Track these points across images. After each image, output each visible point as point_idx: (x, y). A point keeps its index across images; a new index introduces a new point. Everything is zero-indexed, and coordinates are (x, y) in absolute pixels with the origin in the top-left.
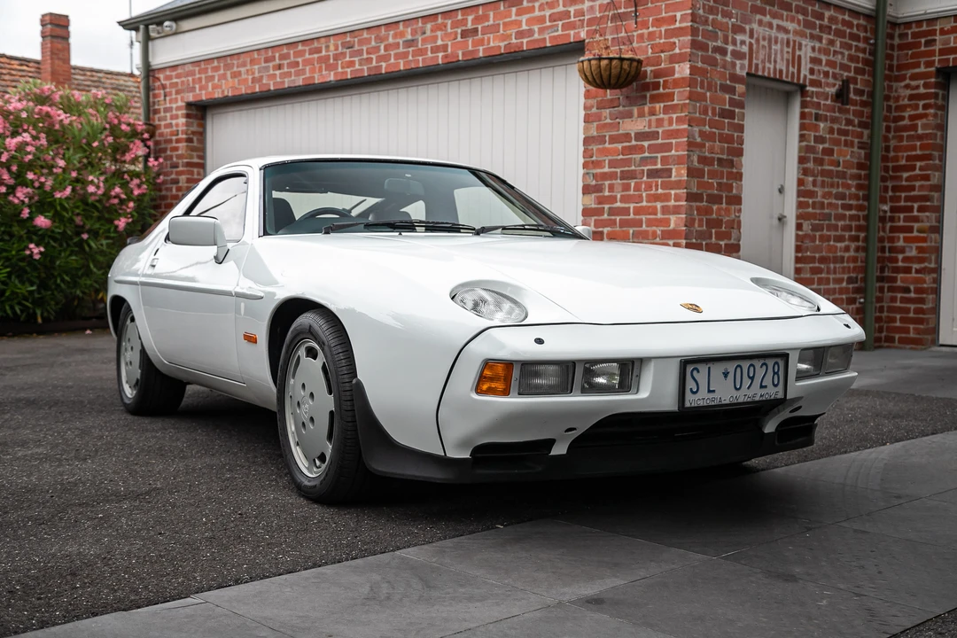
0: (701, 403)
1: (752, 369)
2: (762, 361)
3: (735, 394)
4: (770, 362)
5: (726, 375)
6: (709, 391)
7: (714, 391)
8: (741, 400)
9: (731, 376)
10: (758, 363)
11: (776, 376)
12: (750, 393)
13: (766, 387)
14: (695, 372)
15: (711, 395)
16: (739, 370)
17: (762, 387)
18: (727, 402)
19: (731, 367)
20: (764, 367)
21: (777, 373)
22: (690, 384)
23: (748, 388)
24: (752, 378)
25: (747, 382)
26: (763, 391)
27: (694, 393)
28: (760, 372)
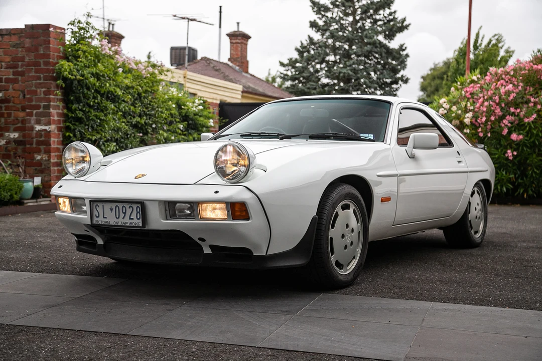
0: (100, 223)
1: (124, 208)
2: (130, 205)
3: (116, 220)
4: (135, 206)
5: (111, 210)
6: (104, 217)
7: (106, 218)
8: (119, 224)
9: (114, 210)
10: (127, 206)
11: (138, 214)
12: (124, 221)
13: (133, 219)
14: (97, 207)
15: (105, 220)
16: (117, 208)
17: (130, 219)
18: (113, 224)
19: (113, 205)
20: (131, 208)
21: (139, 212)
22: (95, 213)
23: (123, 218)
24: (125, 213)
25: (122, 215)
26: (131, 221)
27: (98, 217)
28: (129, 211)
